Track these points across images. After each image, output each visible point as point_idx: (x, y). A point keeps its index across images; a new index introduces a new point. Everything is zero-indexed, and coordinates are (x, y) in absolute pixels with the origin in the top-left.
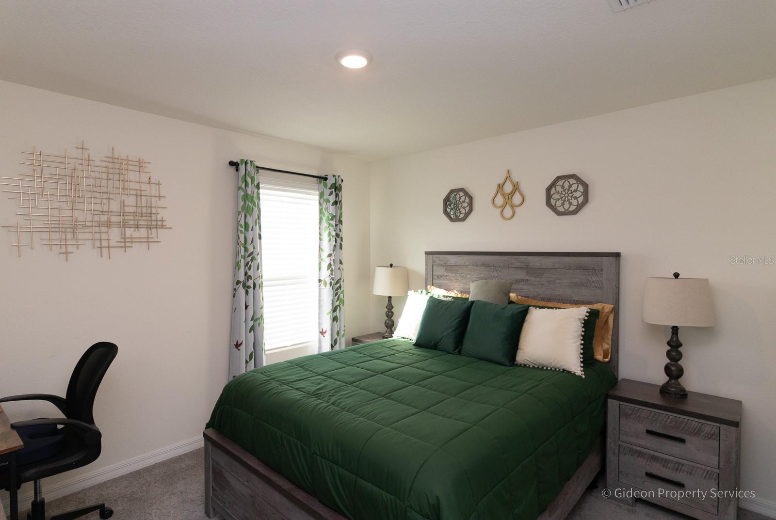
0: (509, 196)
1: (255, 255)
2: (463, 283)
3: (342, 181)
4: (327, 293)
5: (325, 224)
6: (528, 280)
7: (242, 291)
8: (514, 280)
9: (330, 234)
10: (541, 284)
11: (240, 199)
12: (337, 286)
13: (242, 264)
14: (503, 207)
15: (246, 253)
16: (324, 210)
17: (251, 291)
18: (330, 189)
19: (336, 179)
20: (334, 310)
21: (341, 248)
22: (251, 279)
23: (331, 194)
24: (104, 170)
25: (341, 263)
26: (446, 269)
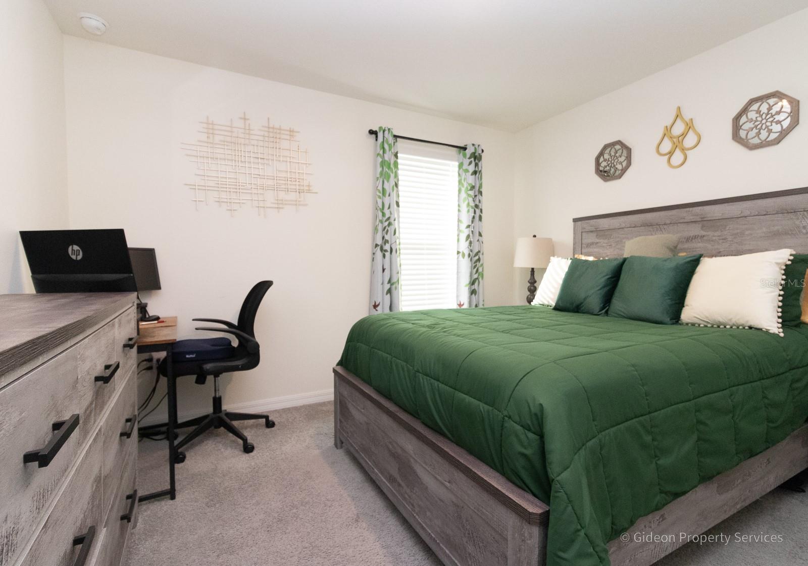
0: (680, 138)
1: (392, 220)
2: (618, 248)
3: (483, 151)
4: (466, 265)
5: (463, 195)
6: (704, 236)
7: (379, 254)
8: (685, 238)
9: (468, 204)
10: (723, 239)
11: (379, 166)
12: (476, 259)
13: (380, 228)
14: (671, 153)
15: (384, 218)
16: (463, 181)
17: (387, 254)
18: (469, 158)
19: (475, 148)
20: (473, 283)
21: (480, 218)
22: (388, 243)
23: (470, 163)
24: (261, 138)
25: (480, 235)
26: (597, 236)
